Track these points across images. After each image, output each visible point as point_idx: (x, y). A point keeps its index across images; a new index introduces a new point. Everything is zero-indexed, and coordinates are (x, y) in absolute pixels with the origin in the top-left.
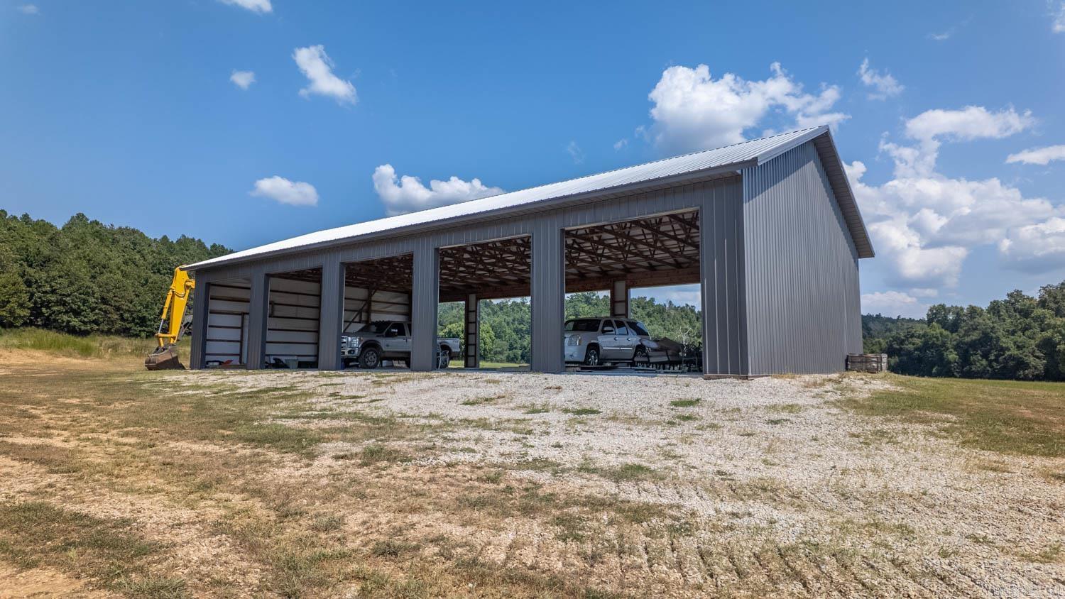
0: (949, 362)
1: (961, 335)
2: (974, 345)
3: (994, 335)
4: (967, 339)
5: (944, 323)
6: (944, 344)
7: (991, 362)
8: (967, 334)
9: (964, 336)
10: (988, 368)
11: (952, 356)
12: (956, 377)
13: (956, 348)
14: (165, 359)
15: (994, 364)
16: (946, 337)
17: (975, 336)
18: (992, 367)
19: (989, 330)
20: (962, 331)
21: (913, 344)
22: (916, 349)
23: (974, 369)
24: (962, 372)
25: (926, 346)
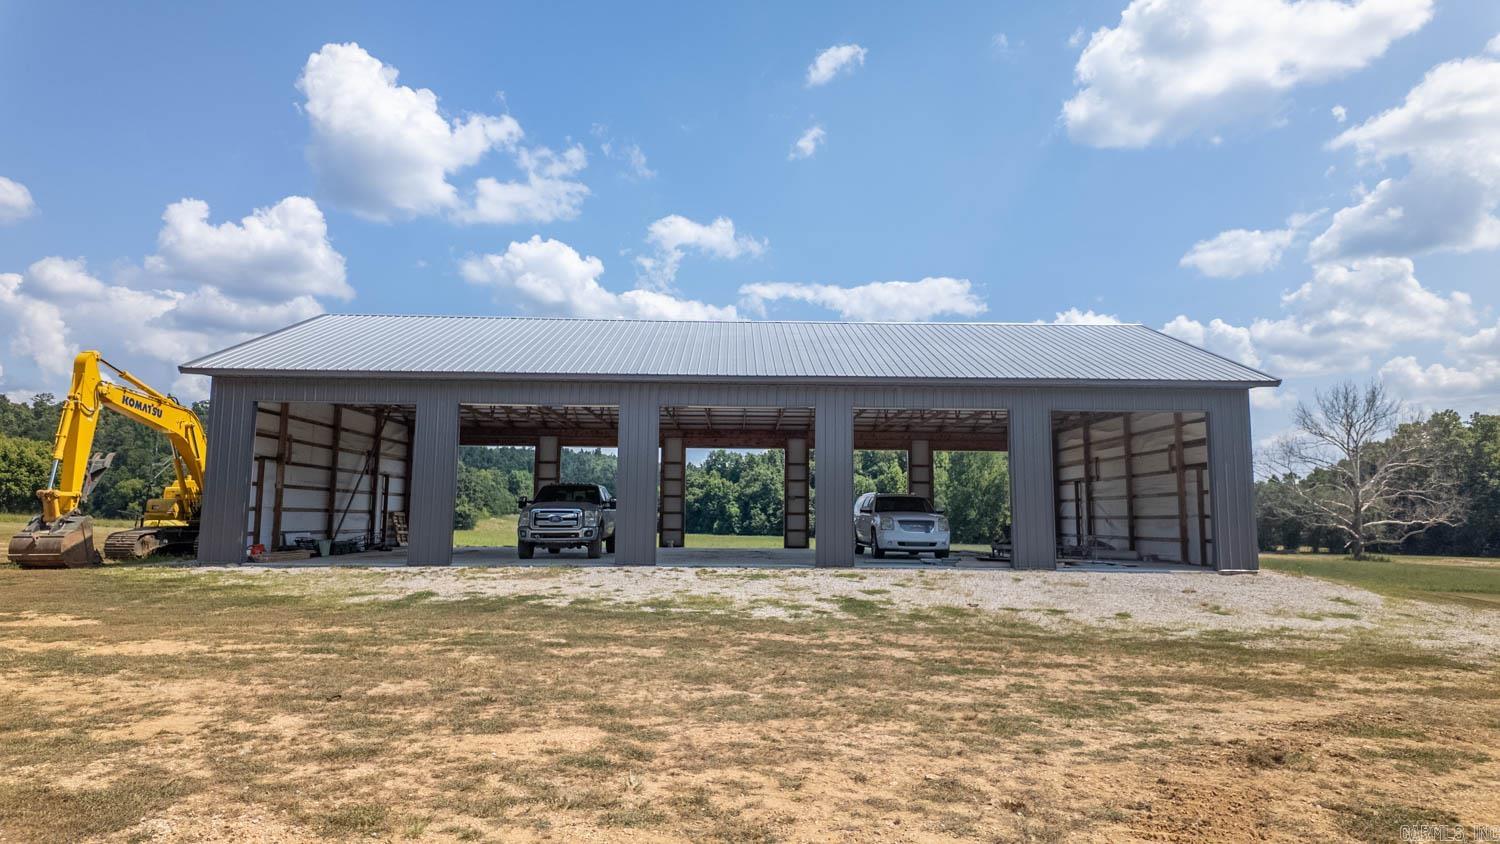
0: (731, 516)
1: (742, 485)
2: (754, 497)
3: (773, 488)
4: (749, 491)
5: (723, 473)
6: (726, 495)
7: (769, 516)
8: (747, 485)
9: (745, 487)
10: (766, 523)
11: (734, 509)
12: (735, 533)
13: (738, 499)
14: (73, 544)
15: (772, 519)
16: (728, 488)
17: (756, 487)
18: (769, 521)
19: (769, 482)
20: (743, 482)
21: (693, 495)
22: (696, 501)
23: (753, 524)
24: (742, 527)
25: (708, 497)
